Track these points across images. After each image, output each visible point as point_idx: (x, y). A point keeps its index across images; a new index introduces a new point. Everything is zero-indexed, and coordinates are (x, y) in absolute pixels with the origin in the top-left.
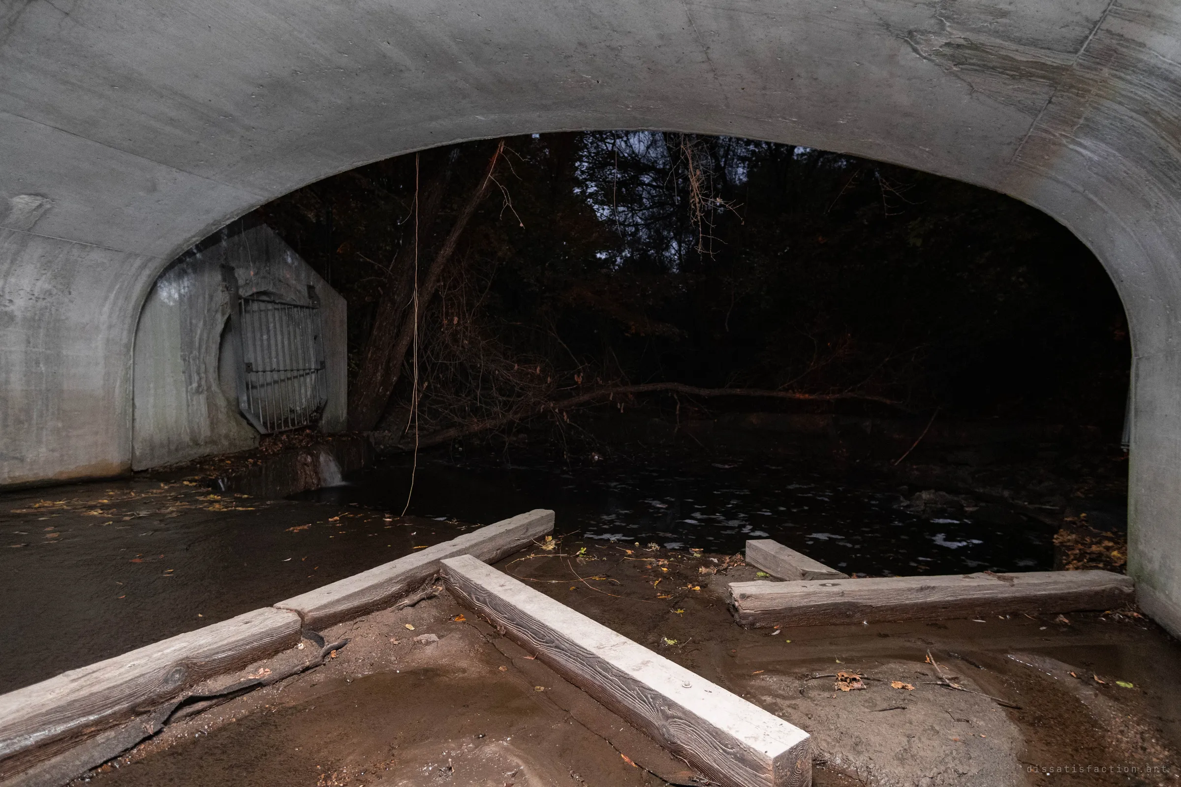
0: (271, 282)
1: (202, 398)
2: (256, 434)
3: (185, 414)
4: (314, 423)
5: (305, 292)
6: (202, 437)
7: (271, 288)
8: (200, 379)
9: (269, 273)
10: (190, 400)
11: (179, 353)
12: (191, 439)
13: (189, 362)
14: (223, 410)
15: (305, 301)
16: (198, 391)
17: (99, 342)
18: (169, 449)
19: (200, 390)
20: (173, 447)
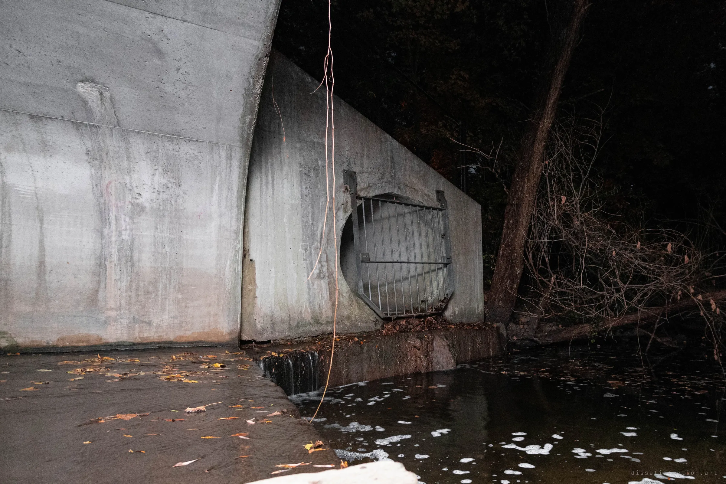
0: (397, 186)
1: (324, 283)
2: (378, 318)
3: (306, 296)
4: (439, 312)
5: (434, 196)
6: (324, 317)
7: (396, 191)
8: (322, 266)
9: (394, 179)
10: (311, 284)
11: (301, 244)
12: (312, 318)
13: (311, 251)
14: (344, 295)
15: (433, 202)
16: (320, 276)
17: (212, 228)
18: (290, 324)
19: (322, 276)
20: (293, 324)
